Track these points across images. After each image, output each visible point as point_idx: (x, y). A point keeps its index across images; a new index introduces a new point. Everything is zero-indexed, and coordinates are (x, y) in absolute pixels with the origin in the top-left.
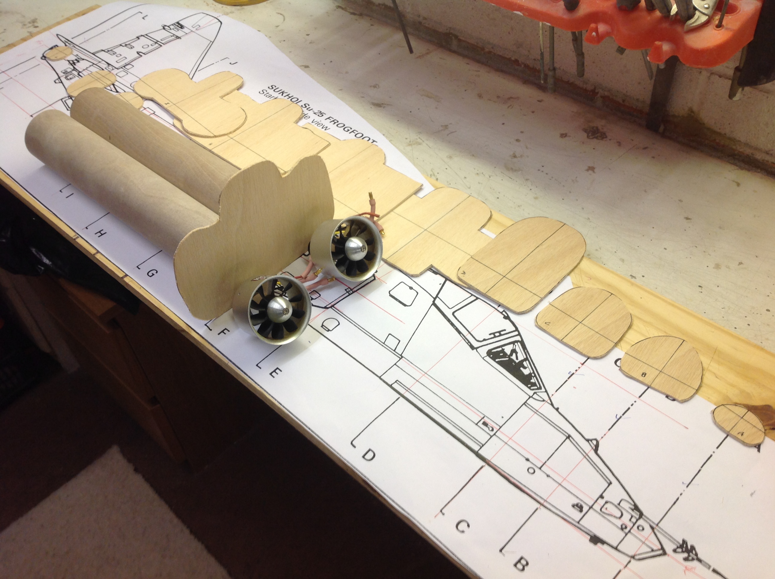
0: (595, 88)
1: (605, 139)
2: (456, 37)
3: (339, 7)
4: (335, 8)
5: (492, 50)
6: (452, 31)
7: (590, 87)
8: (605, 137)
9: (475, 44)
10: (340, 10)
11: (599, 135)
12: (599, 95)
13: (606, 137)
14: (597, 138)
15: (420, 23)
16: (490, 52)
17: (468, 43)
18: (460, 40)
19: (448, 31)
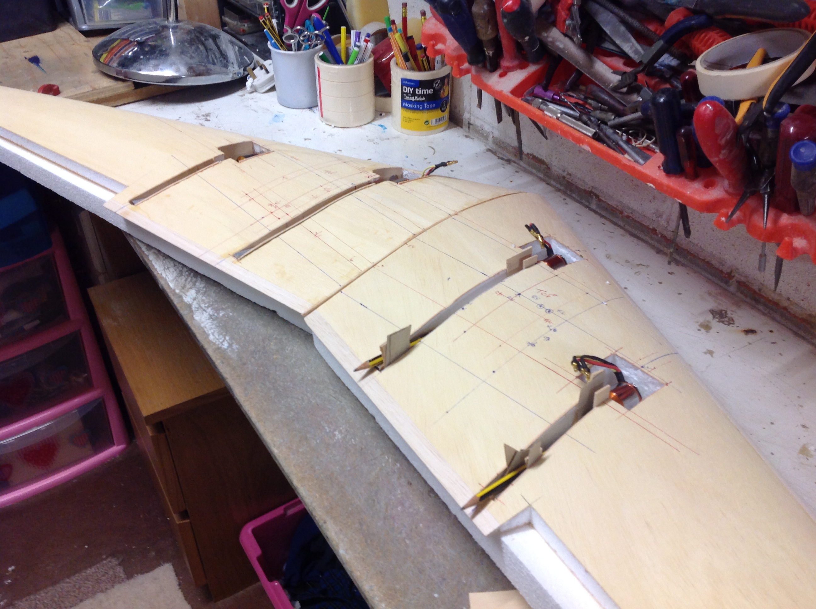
0: (731, 272)
1: (733, 325)
2: (597, 196)
3: (489, 150)
4: (485, 151)
5: (631, 215)
6: (593, 190)
7: (726, 269)
8: (732, 322)
9: (615, 206)
10: (489, 153)
11: (726, 319)
12: (734, 279)
13: (734, 324)
14: (723, 322)
15: (564, 177)
16: (628, 217)
17: (608, 204)
18: (600, 200)
19: (590, 190)
